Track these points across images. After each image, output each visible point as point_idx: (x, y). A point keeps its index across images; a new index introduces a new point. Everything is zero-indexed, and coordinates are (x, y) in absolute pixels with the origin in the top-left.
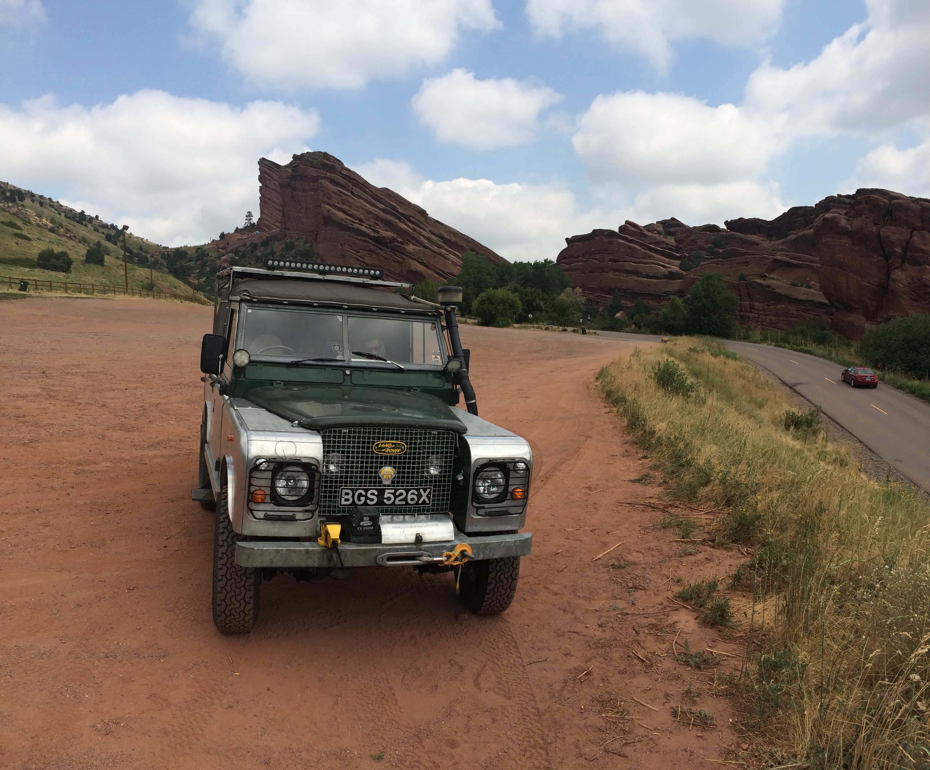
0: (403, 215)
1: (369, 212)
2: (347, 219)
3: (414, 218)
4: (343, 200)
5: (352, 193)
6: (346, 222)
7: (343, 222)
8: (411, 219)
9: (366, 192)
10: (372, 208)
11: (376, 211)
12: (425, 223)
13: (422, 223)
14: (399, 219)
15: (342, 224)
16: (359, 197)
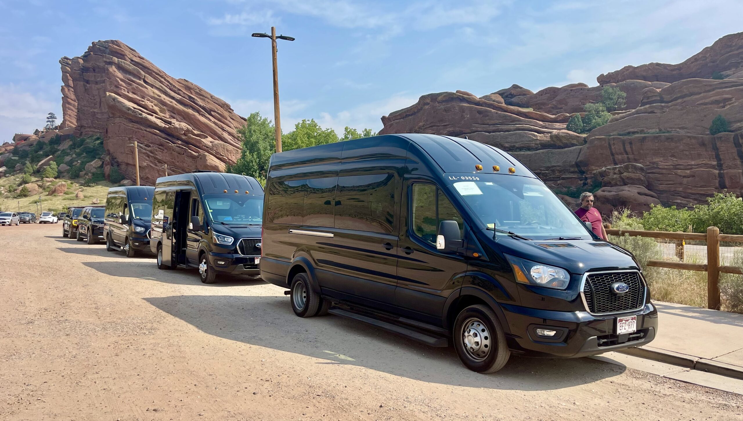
0: (203, 108)
1: (163, 103)
2: (135, 108)
3: (215, 112)
4: (133, 89)
5: (145, 82)
6: (133, 111)
7: (130, 112)
8: (213, 113)
9: (161, 82)
10: (167, 99)
11: (171, 102)
12: (229, 118)
13: (226, 119)
14: (198, 111)
15: (128, 114)
16: (152, 86)
